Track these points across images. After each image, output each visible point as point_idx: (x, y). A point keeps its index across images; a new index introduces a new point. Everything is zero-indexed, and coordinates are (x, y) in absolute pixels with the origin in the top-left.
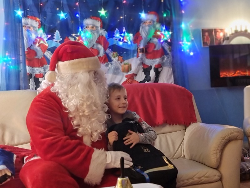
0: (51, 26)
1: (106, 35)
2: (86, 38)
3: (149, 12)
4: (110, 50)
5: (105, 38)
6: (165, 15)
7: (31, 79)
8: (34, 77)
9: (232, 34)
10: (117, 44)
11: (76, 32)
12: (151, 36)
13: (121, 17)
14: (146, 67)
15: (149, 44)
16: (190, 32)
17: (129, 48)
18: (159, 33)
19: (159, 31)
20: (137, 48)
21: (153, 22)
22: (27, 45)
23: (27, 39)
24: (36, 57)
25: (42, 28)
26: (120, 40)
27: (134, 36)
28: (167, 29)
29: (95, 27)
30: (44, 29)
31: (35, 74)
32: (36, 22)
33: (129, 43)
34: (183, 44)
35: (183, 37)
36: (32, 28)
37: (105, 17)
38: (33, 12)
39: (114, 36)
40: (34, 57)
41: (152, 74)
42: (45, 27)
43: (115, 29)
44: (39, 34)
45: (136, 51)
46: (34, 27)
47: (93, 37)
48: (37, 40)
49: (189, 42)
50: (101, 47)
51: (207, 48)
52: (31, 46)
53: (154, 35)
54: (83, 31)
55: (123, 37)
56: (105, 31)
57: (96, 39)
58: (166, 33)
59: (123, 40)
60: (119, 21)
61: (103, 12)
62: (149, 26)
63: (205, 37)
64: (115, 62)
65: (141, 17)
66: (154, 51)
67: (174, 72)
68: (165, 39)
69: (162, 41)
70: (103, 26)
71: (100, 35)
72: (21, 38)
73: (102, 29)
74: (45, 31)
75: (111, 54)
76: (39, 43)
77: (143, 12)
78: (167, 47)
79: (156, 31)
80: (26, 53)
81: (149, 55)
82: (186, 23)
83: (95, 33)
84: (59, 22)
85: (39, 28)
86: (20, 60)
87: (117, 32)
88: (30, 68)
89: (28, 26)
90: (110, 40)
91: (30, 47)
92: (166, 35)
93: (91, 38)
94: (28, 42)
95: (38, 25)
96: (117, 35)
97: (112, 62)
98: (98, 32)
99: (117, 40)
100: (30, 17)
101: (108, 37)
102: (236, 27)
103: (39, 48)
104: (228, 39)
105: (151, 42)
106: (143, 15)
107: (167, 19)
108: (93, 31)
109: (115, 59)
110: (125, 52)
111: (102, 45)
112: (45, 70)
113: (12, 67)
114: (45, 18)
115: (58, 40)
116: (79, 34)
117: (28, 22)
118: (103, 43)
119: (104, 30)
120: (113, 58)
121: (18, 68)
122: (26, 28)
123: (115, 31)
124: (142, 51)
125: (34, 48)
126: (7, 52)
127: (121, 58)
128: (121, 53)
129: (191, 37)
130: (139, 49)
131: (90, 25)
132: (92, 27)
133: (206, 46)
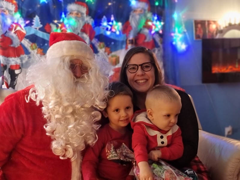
0: (30, 10)
1: (92, 23)
2: (70, 25)
4: (97, 40)
5: (90, 26)
6: (157, 4)
7: (5, 71)
8: (9, 69)
9: (226, 27)
10: (104, 34)
11: (59, 18)
12: (141, 26)
13: (110, 4)
15: (139, 35)
16: (183, 23)
17: (117, 39)
18: (150, 23)
19: (150, 21)
20: (126, 38)
21: (145, 10)
22: (1, 32)
23: (2, 25)
24: (12, 46)
25: (19, 12)
26: (107, 29)
27: (123, 25)
28: (159, 19)
29: (80, 14)
30: (21, 13)
31: (10, 65)
32: (12, 5)
33: (118, 33)
34: (175, 36)
35: (175, 28)
36: (7, 11)
37: (92, 3)
39: (100, 25)
40: (10, 46)
42: (23, 11)
43: (102, 17)
44: (15, 19)
46: (10, 11)
47: (77, 25)
48: (13, 26)
49: (181, 33)
50: (86, 37)
51: (200, 41)
52: (6, 32)
53: (145, 25)
54: (67, 17)
55: (111, 26)
56: (91, 18)
57: (81, 28)
58: (158, 23)
59: (111, 29)
60: (106, 7)
62: (140, 15)
63: (198, 29)
64: (102, 54)
65: (131, 5)
66: (144, 43)
68: (157, 29)
69: (153, 32)
70: (89, 13)
71: (85, 23)
73: (88, 16)
74: (22, 16)
75: (97, 45)
76: (15, 29)
78: (158, 39)
79: (147, 21)
82: (178, 13)
83: (80, 21)
84: (39, 6)
85: (15, 12)
87: (104, 20)
88: (5, 58)
89: (3, 9)
90: (96, 29)
91: (5, 34)
92: (158, 26)
93: (76, 26)
94: (2, 28)
95: (15, 9)
96: (105, 24)
97: (99, 54)
98: (83, 20)
99: (104, 29)
101: (94, 26)
102: (230, 20)
103: (15, 36)
104: (221, 32)
105: (141, 32)
106: (133, 2)
107: (159, 8)
108: (78, 18)
109: (102, 51)
110: (113, 43)
111: (88, 34)
112: (22, 61)
115: (37, 26)
116: (61, 21)
118: (88, 32)
119: (90, 17)
120: (99, 49)
123: (103, 19)
124: (132, 42)
125: (9, 35)
127: (109, 49)
128: (108, 43)
129: (183, 29)
130: (128, 40)
131: (75, 11)
132: (77, 14)
133: (199, 39)
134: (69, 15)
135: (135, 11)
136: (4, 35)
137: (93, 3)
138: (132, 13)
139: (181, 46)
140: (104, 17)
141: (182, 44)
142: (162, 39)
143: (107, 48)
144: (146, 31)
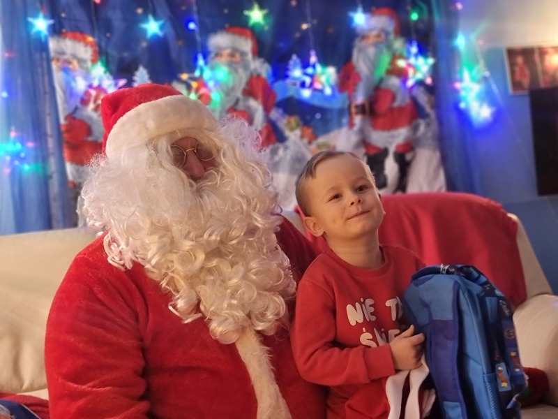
0: (126, 54)
1: (268, 74)
2: (217, 83)
3: (373, 8)
4: (280, 111)
5: (264, 81)
6: (414, 16)
7: (79, 198)
10: (296, 96)
11: (192, 67)
12: (381, 71)
13: (305, 26)
14: (372, 152)
15: (377, 93)
16: (479, 56)
17: (327, 105)
18: (401, 63)
19: (401, 57)
21: (387, 34)
22: (64, 109)
23: (65, 92)
24: (90, 139)
25: (102, 61)
26: (303, 85)
27: (338, 71)
28: (422, 51)
29: (238, 56)
30: (107, 65)
32: (85, 46)
33: (328, 91)
34: (464, 89)
35: (461, 71)
36: (75, 62)
37: (263, 27)
38: (76, 20)
39: (286, 77)
40: (85, 138)
41: (391, 168)
42: (110, 59)
43: (290, 58)
44: (94, 79)
45: (346, 112)
46: (81, 61)
47: (234, 81)
48: (90, 95)
49: (478, 82)
50: (256, 106)
51: (523, 96)
53: (390, 67)
54: (209, 65)
55: (312, 76)
56: (263, 63)
57: (243, 85)
58: (421, 61)
59: (311, 85)
60: (298, 35)
61: (256, 16)
62: (376, 45)
63: (517, 69)
64: (295, 143)
65: (354, 25)
66: (391, 110)
67: (444, 161)
68: (419, 76)
69: (410, 83)
70: (259, 52)
71: (252, 75)
72: (48, 89)
73: (256, 58)
74: (108, 70)
75: (283, 122)
76: (95, 102)
77: (360, 9)
78: (423, 99)
79: (395, 57)
80: (63, 129)
81: (381, 121)
82: (466, 35)
83: (241, 70)
84: (144, 44)
85: (93, 61)
86: (47, 149)
87: (295, 65)
89: (65, 57)
90: (278, 86)
91: (74, 112)
92: (420, 67)
93: (231, 84)
94: (66, 101)
95: (92, 55)
97: (288, 143)
98: (246, 67)
99: (295, 84)
100: (70, 34)
101: (272, 79)
103: (95, 116)
105: (383, 86)
106: (360, 19)
107: (421, 26)
108: (234, 65)
109: (294, 136)
110: (318, 116)
111: (260, 100)
113: (27, 168)
114: (108, 35)
116: (197, 73)
117: (64, 47)
118: (260, 94)
119: (262, 60)
120: (287, 133)
121: (44, 168)
122: (59, 64)
123: (291, 63)
124: (362, 110)
125: (83, 115)
126: (13, 128)
127: (309, 131)
128: (308, 117)
129: (481, 70)
130: (353, 105)
131: (225, 48)
132: (232, 55)
133: (520, 92)
134: (213, 58)
135: (364, 37)
136: (71, 117)
137: (266, 28)
138: (358, 43)
139: (481, 112)
140: (294, 57)
141: (481, 106)
142: (433, 98)
143: (305, 128)
144: (395, 81)
